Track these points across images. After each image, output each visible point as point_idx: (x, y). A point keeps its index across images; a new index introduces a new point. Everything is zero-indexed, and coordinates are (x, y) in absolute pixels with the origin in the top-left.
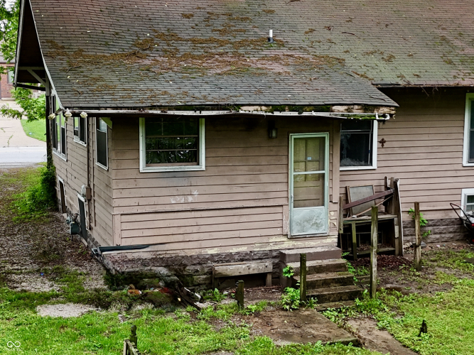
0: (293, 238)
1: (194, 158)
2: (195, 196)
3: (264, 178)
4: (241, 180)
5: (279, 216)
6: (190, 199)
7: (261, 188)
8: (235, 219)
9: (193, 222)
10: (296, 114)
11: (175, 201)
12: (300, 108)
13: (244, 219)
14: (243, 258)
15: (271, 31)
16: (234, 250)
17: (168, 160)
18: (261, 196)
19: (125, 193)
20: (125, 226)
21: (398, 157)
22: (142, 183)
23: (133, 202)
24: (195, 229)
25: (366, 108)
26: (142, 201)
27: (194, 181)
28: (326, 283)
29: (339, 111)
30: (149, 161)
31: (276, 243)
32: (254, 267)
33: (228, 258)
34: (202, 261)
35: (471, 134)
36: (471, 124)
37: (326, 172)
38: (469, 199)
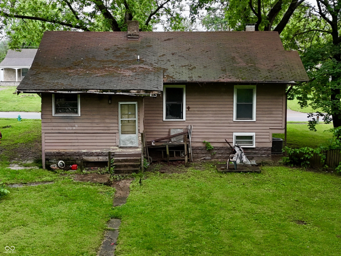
0: (121, 147)
1: (77, 112)
2: (76, 127)
3: (107, 121)
4: (97, 121)
5: (114, 138)
6: (74, 128)
7: (106, 125)
8: (94, 138)
9: (75, 138)
10: (113, 93)
11: (68, 129)
12: (115, 91)
13: (98, 138)
14: (98, 155)
15: (139, 56)
16: (94, 151)
17: (65, 112)
18: (106, 128)
19: (47, 124)
20: (46, 138)
21: (197, 115)
22: (54, 121)
23: (50, 128)
24: (76, 141)
25: (146, 91)
26: (54, 128)
27: (76, 121)
28: (125, 166)
29: (133, 93)
30: (57, 112)
31: (113, 149)
32: (101, 159)
33: (92, 154)
34: (80, 154)
35: (238, 105)
36: (238, 100)
37: (136, 119)
38: (238, 137)
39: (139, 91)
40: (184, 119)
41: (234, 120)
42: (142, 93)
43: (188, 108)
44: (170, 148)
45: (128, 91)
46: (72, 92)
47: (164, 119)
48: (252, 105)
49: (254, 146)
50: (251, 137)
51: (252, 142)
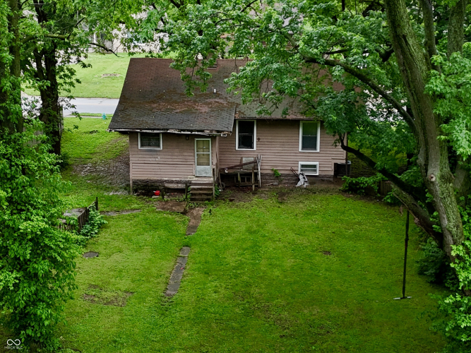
0: (197, 177)
1: (159, 146)
2: (159, 159)
3: (186, 154)
4: (176, 154)
5: (191, 168)
6: (157, 159)
7: (184, 157)
8: (174, 168)
9: (158, 168)
10: (190, 133)
12: (191, 131)
13: (178, 168)
14: (178, 182)
15: (215, 90)
16: (174, 179)
17: (149, 145)
18: (184, 160)
19: (134, 156)
20: (134, 170)
21: (267, 146)
22: (139, 153)
23: (137, 159)
24: (158, 170)
25: (218, 131)
26: (140, 159)
27: (158, 153)
28: (200, 194)
29: (207, 132)
30: (142, 146)
31: (190, 178)
32: (180, 186)
33: (172, 182)
34: (162, 182)
35: (303, 137)
36: (303, 134)
37: (210, 153)
38: (302, 166)
39: (211, 131)
40: (255, 149)
41: (300, 150)
42: (214, 133)
43: (258, 139)
44: (241, 175)
45: (202, 131)
46: (155, 131)
47: (237, 149)
48: (316, 138)
49: (317, 174)
50: (315, 166)
51: (315, 171)
